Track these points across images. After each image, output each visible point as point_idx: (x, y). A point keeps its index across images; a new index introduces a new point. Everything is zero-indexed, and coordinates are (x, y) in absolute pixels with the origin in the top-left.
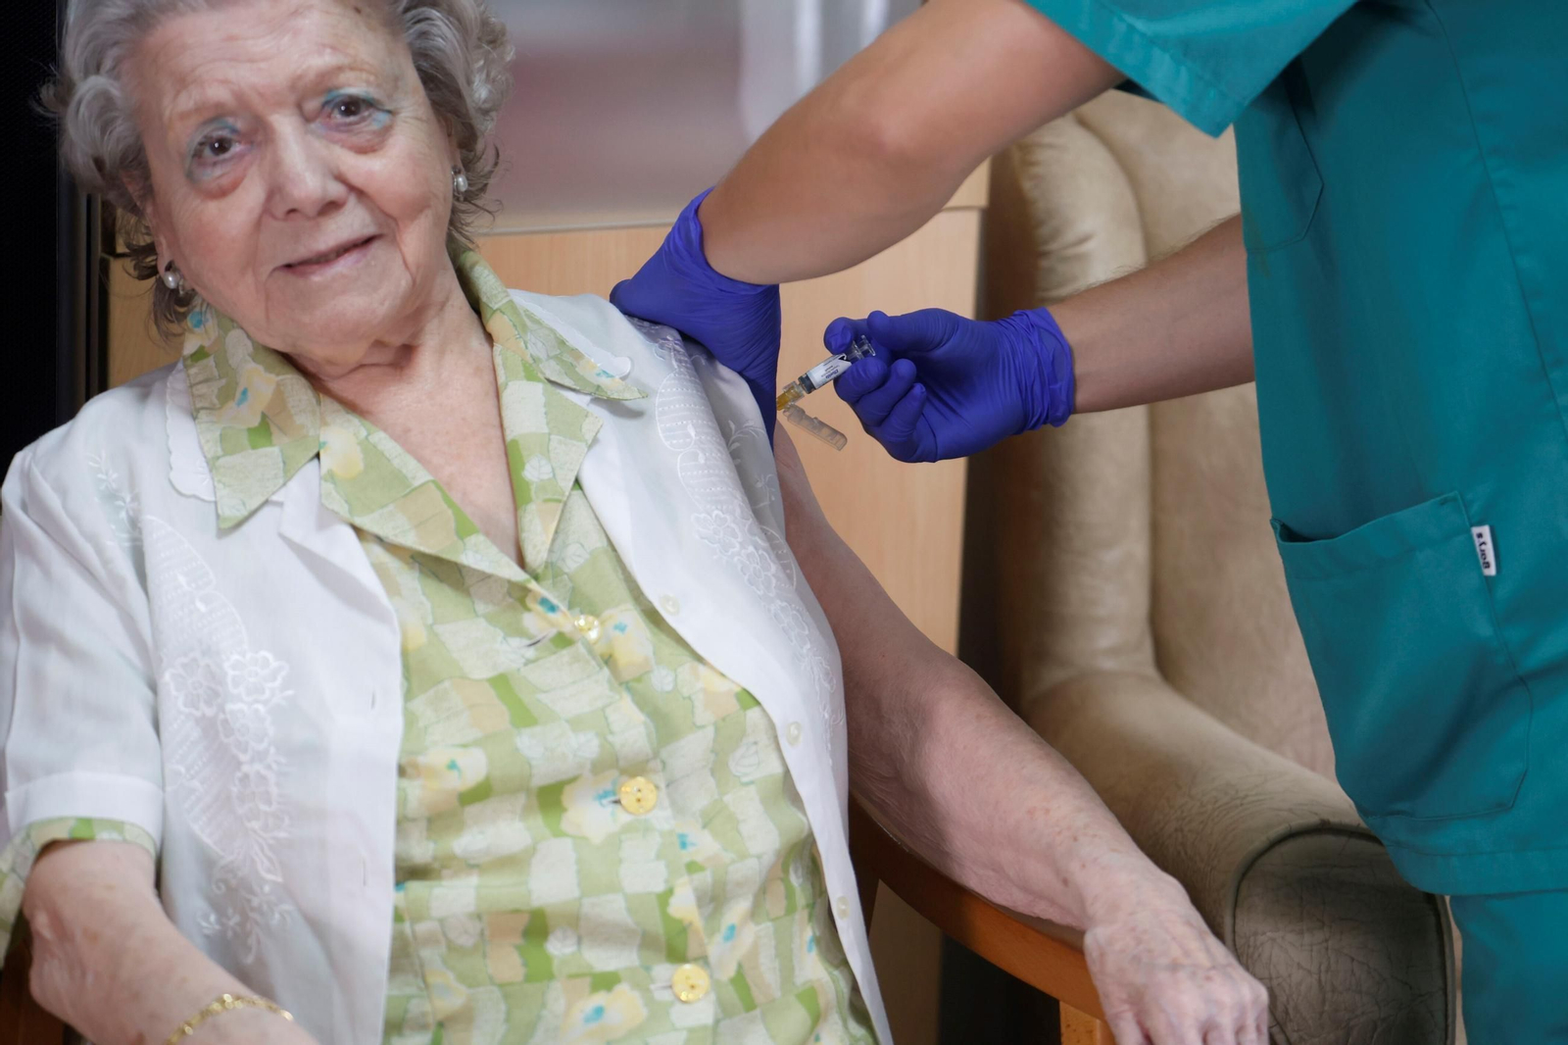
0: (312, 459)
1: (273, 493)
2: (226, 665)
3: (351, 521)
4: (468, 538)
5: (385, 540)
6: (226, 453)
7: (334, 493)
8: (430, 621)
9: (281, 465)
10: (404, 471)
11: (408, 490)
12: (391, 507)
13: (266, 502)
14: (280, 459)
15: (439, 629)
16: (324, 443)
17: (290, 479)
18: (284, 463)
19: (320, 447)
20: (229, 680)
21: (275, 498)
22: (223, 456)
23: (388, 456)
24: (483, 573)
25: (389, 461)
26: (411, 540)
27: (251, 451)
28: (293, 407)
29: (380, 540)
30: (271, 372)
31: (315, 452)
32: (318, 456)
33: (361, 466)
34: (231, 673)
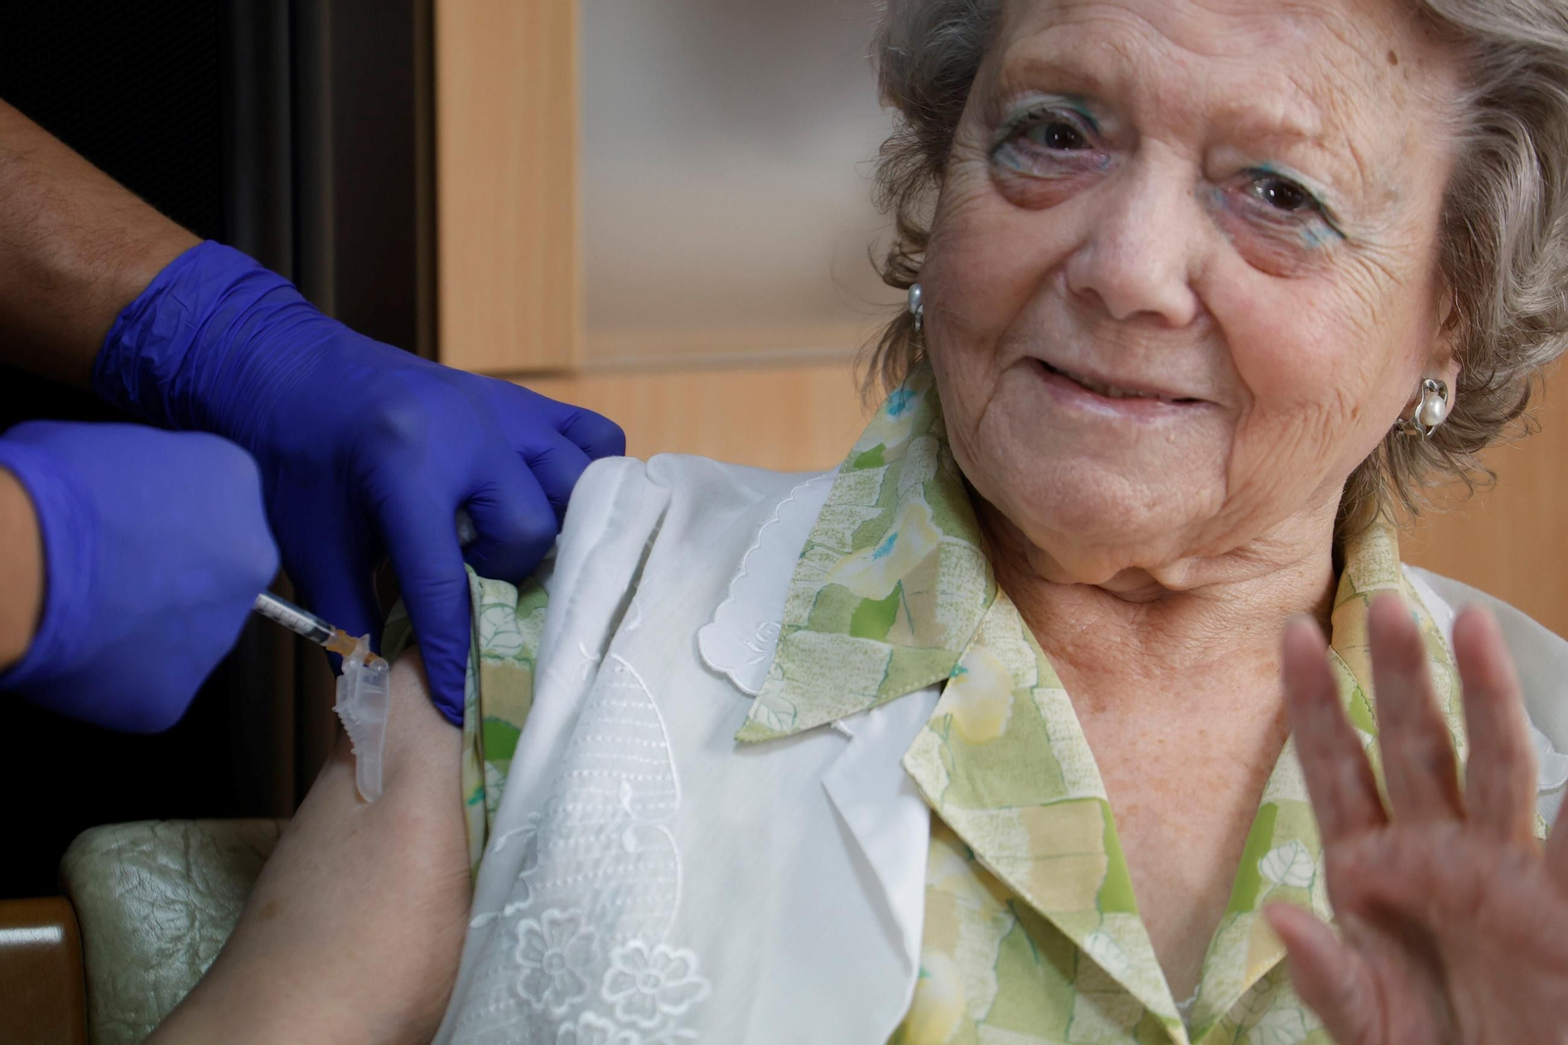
0: (930, 688)
1: (846, 717)
2: (616, 953)
3: (938, 807)
4: (1112, 915)
5: (978, 859)
6: (813, 625)
7: (935, 754)
8: (981, 1014)
9: (881, 677)
10: (1064, 766)
11: (1059, 798)
12: (1014, 812)
13: (826, 728)
14: (884, 667)
15: (988, 1032)
16: (962, 670)
17: (881, 706)
18: (887, 675)
19: (953, 674)
20: (608, 976)
21: (842, 725)
22: (806, 628)
23: (1051, 732)
24: (1113, 982)
25: (1049, 740)
26: (1019, 877)
27: (847, 637)
28: (943, 592)
29: (968, 853)
30: (939, 525)
31: (942, 677)
32: (942, 685)
33: (1000, 729)
34: (618, 965)
